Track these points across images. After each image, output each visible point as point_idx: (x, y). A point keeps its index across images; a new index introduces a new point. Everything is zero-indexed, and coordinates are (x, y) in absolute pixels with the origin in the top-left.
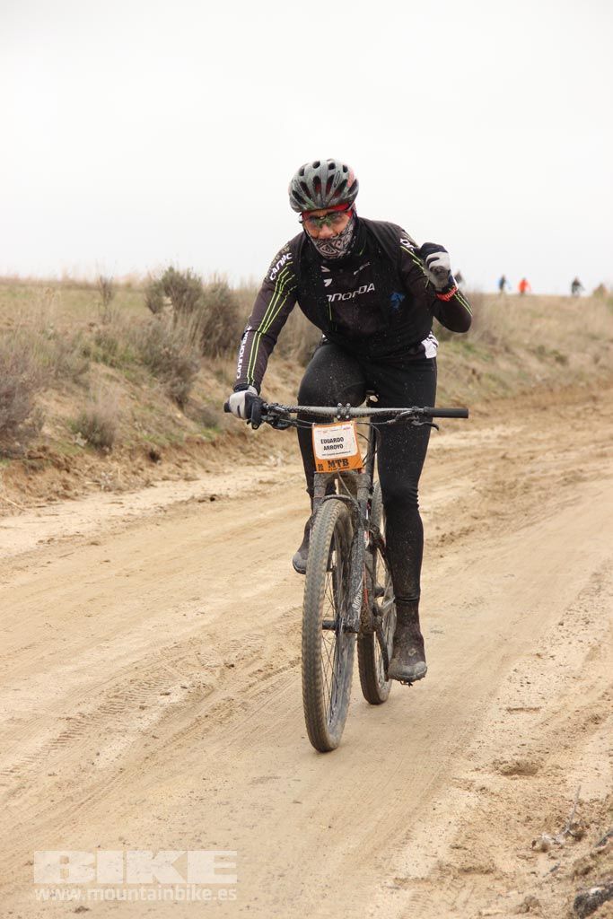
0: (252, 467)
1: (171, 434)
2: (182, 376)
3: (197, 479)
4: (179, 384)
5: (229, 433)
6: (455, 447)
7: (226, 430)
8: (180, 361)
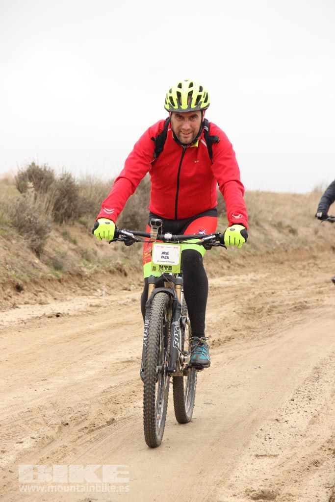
0: (85, 297)
1: (31, 273)
2: (39, 235)
3: (48, 304)
4: (37, 240)
5: (70, 274)
6: (222, 286)
7: (68, 271)
8: (38, 224)
